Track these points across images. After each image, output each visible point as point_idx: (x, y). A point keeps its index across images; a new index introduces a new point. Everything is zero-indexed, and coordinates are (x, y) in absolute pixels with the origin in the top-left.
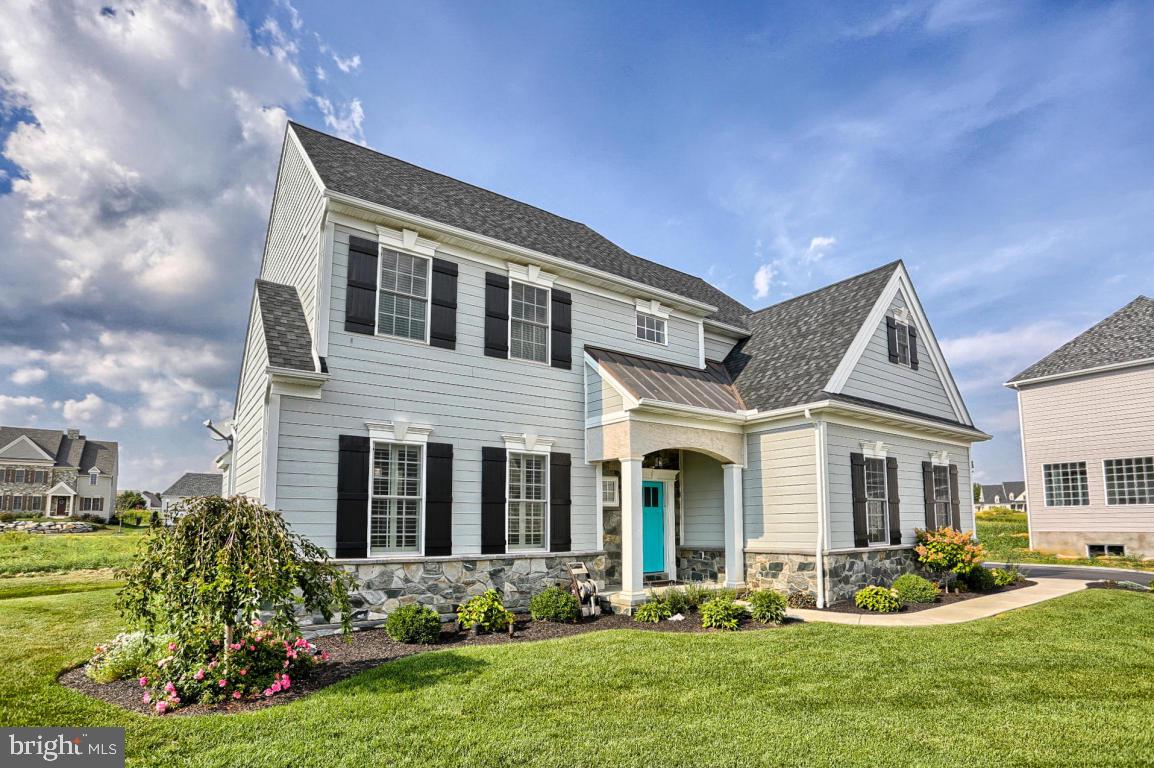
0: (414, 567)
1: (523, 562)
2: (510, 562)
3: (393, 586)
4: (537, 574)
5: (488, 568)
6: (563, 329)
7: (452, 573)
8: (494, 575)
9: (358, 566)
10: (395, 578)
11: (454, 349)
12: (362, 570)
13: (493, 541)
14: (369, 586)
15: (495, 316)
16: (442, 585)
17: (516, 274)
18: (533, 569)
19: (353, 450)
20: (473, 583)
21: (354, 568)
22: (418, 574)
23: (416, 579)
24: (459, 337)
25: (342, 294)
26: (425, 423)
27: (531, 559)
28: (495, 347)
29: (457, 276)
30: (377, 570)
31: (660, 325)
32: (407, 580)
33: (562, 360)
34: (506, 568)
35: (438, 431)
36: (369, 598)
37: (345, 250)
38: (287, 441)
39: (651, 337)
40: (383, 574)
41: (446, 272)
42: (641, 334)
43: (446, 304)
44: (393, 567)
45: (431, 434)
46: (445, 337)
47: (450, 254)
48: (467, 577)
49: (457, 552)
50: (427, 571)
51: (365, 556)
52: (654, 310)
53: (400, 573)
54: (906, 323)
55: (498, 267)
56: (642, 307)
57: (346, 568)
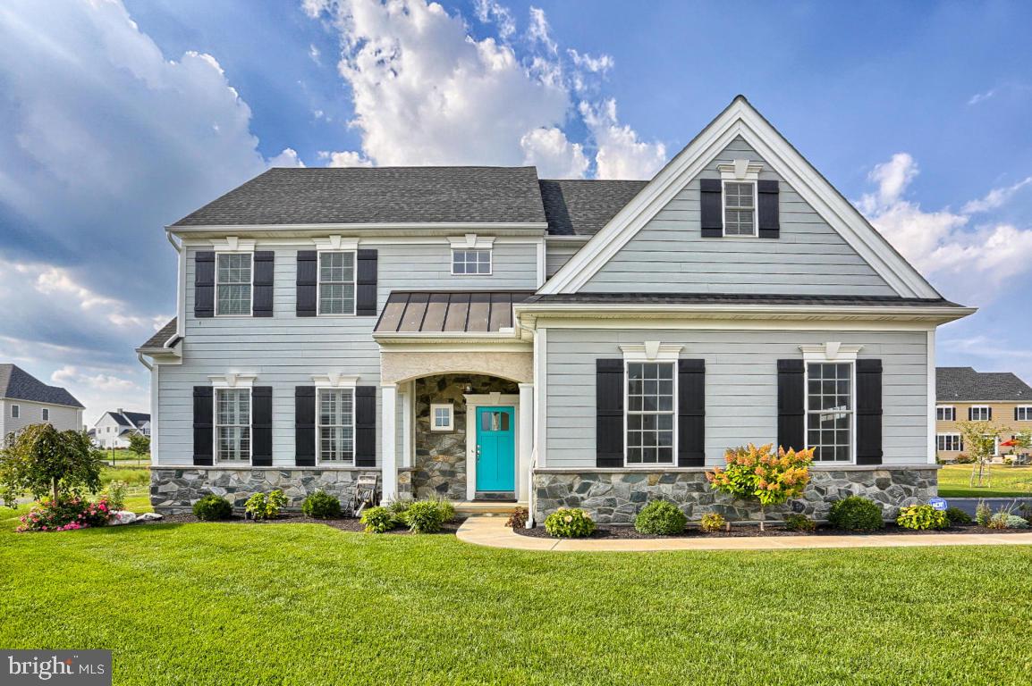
0: (245, 473)
1: (331, 474)
2: (319, 473)
3: (230, 485)
4: (342, 484)
5: (301, 476)
6: (369, 282)
7: (271, 478)
8: (306, 482)
9: (207, 470)
10: (231, 480)
11: (272, 316)
12: (210, 474)
13: (304, 456)
14: (214, 484)
15: (305, 284)
16: (266, 487)
17: (322, 246)
18: (340, 478)
19: (202, 397)
20: (289, 487)
21: (204, 472)
22: (248, 478)
23: (247, 482)
24: (276, 307)
25: (192, 293)
26: (252, 373)
27: (338, 471)
28: (305, 308)
29: (273, 261)
30: (219, 474)
31: (485, 256)
32: (239, 481)
33: (367, 308)
34: (316, 477)
35: (261, 378)
36: (215, 492)
37: (193, 262)
38: (164, 393)
39: (471, 269)
40: (223, 477)
41: (265, 260)
42: (458, 269)
43: (265, 284)
44: (228, 472)
45: (255, 379)
46: (264, 308)
47: (266, 245)
48: (283, 482)
49: (276, 464)
50: (254, 476)
51: (211, 464)
52: (470, 242)
53: (235, 477)
54: (753, 178)
55: (306, 245)
56: (457, 244)
57: (200, 472)
